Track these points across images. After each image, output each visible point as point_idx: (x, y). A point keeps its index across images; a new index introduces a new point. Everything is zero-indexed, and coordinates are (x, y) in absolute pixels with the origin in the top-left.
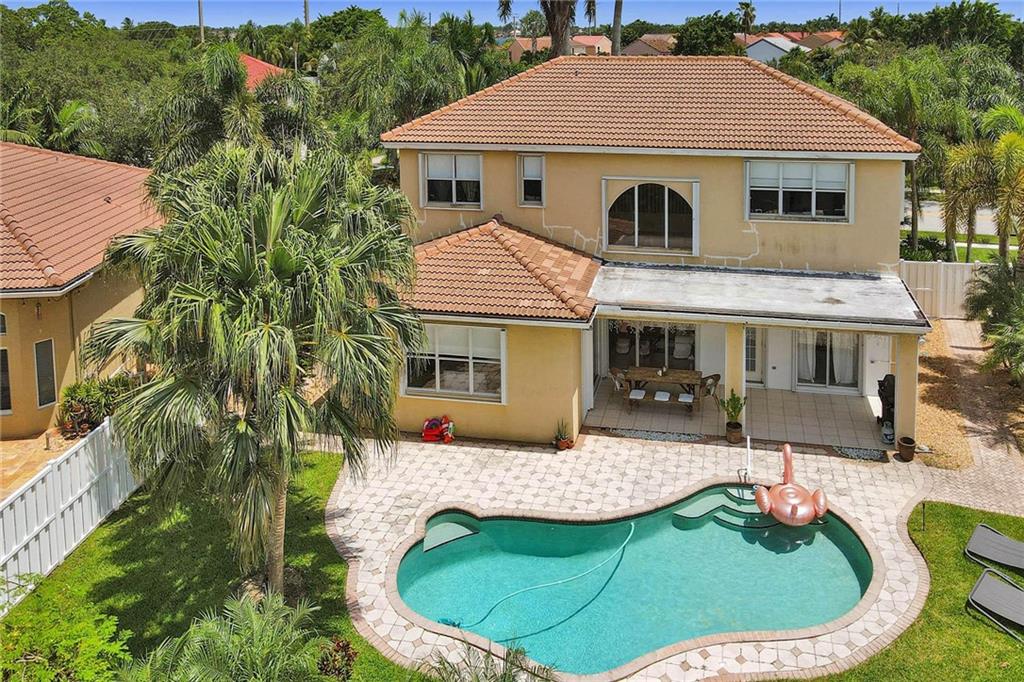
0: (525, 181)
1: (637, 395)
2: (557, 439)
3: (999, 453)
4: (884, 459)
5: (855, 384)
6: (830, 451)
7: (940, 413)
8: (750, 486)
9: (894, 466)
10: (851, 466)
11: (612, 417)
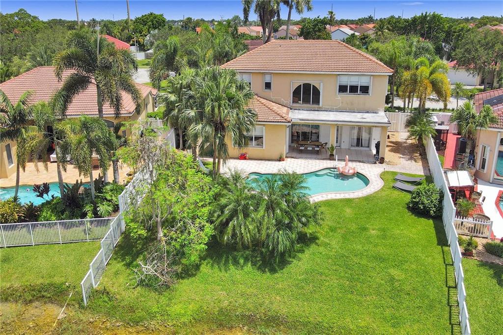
0: (266, 83)
1: (302, 148)
2: (280, 158)
3: (409, 162)
4: (375, 163)
5: (368, 147)
6: (360, 162)
7: (394, 154)
8: (336, 168)
9: (378, 165)
10: (365, 165)
11: (294, 155)
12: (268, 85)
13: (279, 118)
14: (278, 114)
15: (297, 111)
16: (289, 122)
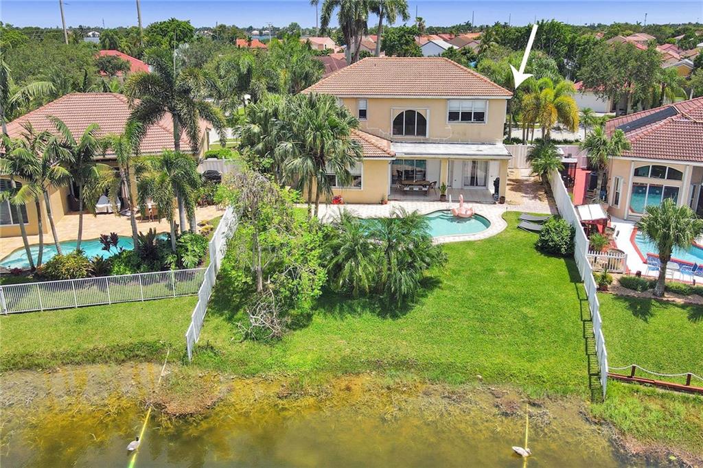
0: (360, 110)
1: (407, 189)
2: (382, 201)
3: (533, 201)
4: (495, 203)
5: (485, 186)
6: (477, 202)
7: (514, 192)
8: (449, 210)
9: (498, 205)
10: (483, 205)
11: (398, 197)
12: (363, 114)
13: (379, 152)
14: (379, 148)
15: (399, 144)
16: (393, 157)
